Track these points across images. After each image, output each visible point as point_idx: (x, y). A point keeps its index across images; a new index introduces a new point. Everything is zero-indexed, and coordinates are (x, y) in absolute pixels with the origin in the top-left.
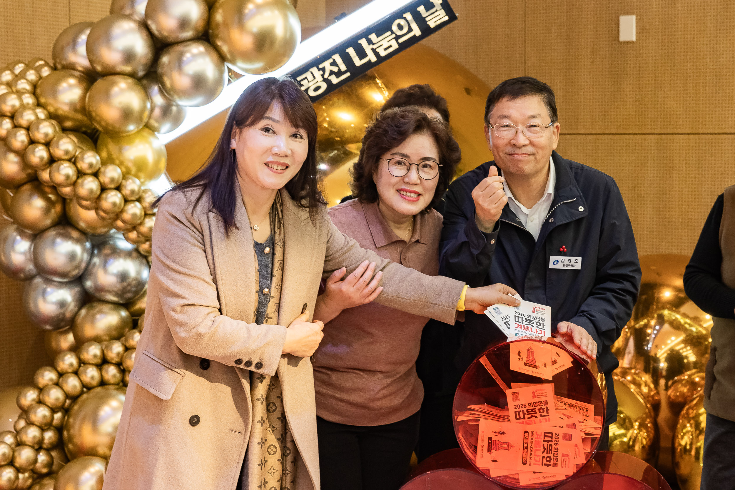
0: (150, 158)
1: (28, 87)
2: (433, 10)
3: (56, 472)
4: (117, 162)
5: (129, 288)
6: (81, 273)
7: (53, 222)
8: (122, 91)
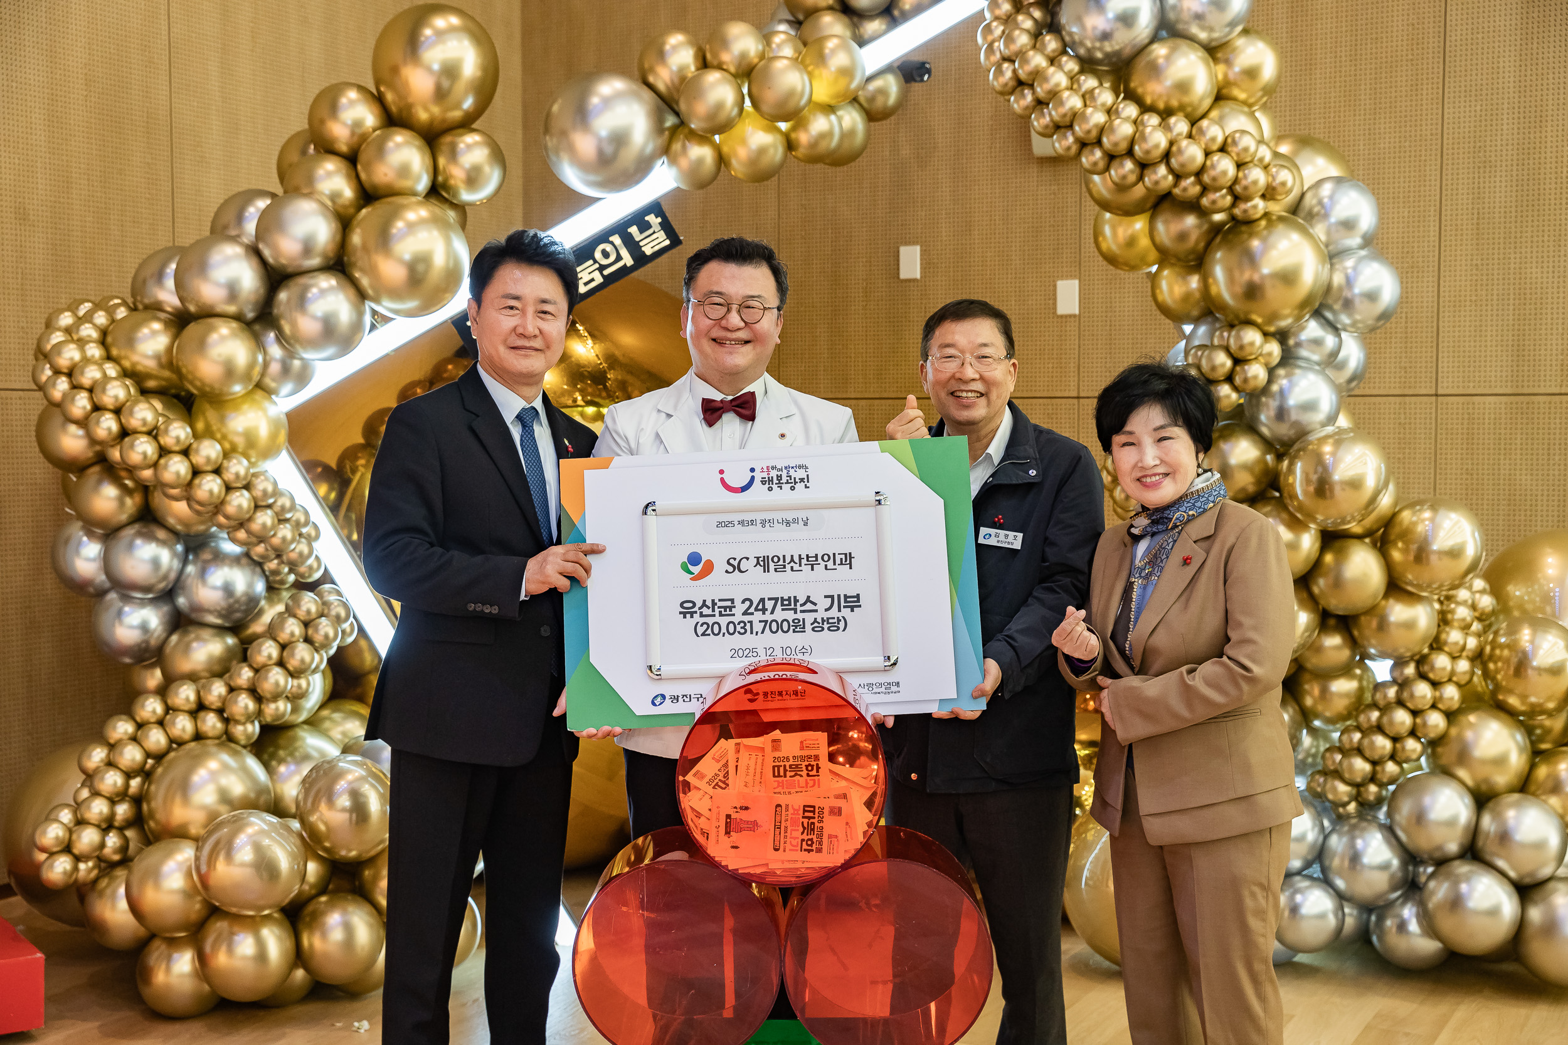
0: (263, 432)
1: (95, 334)
2: (650, 231)
3: (131, 860)
4: (218, 436)
5: (237, 606)
6: (170, 586)
7: (131, 516)
8: (223, 338)
